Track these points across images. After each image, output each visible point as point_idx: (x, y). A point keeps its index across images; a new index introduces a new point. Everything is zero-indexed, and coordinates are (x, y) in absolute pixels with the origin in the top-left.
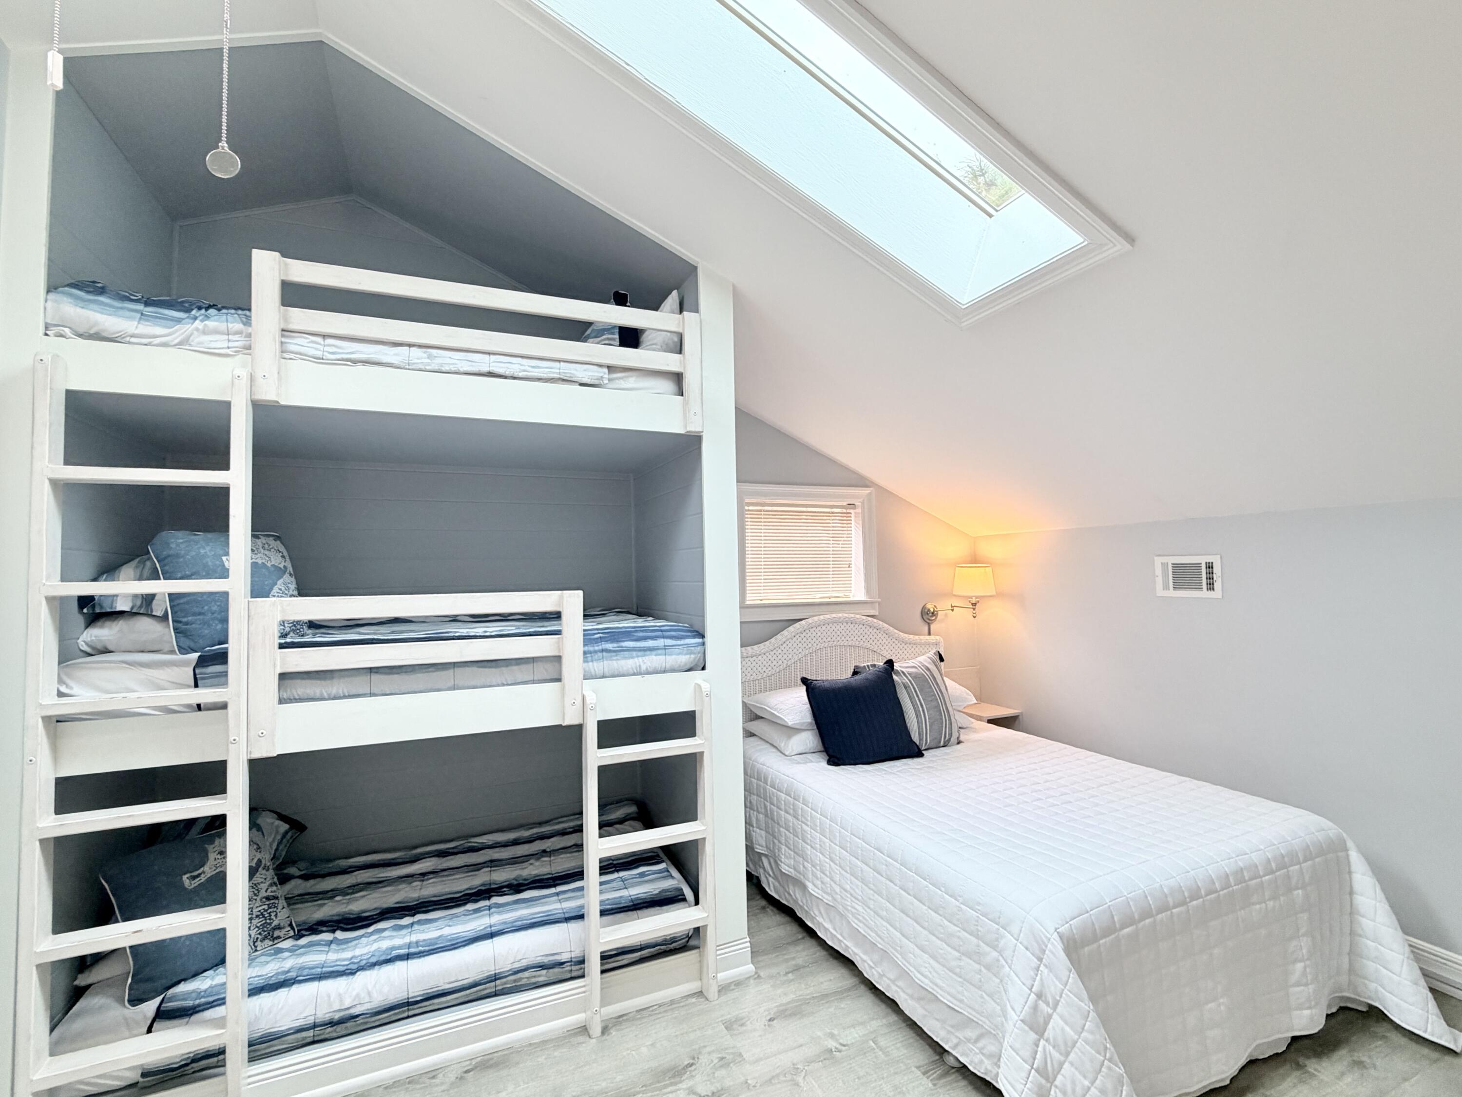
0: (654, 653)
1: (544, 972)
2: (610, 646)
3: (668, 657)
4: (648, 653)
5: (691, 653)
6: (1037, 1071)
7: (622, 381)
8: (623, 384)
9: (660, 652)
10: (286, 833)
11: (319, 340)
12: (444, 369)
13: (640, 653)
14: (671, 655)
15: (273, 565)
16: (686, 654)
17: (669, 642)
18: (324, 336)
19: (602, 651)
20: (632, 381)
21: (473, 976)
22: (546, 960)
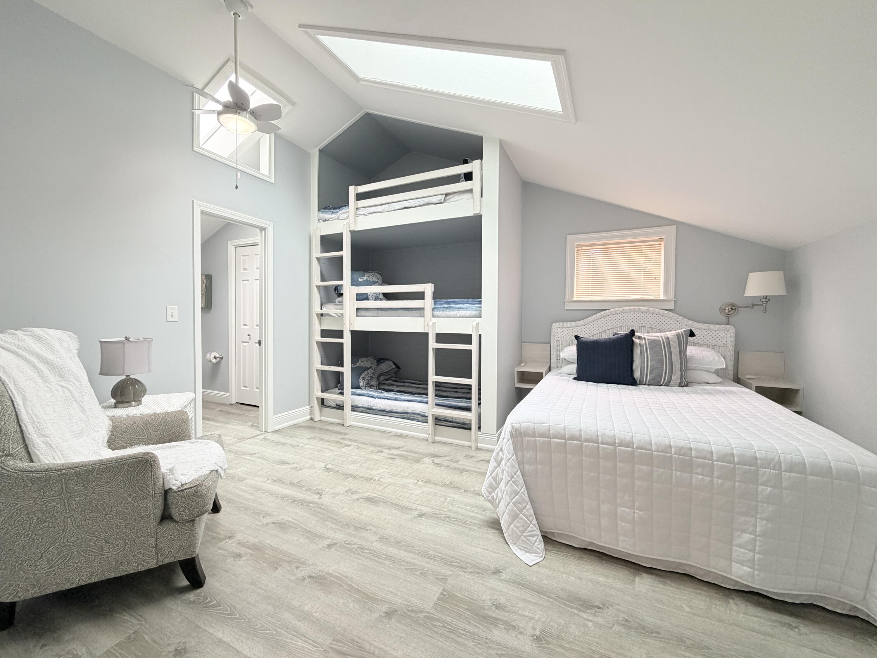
0: (462, 309)
1: (421, 417)
2: (446, 306)
3: (468, 312)
4: (460, 309)
5: (477, 311)
6: (492, 477)
7: (452, 199)
8: (453, 200)
9: (465, 309)
10: (394, 368)
11: (364, 209)
12: (392, 210)
13: (457, 309)
14: (469, 310)
15: (373, 281)
16: (475, 311)
17: (469, 305)
18: (366, 207)
19: (443, 308)
20: (456, 197)
21: (401, 410)
22: (422, 413)
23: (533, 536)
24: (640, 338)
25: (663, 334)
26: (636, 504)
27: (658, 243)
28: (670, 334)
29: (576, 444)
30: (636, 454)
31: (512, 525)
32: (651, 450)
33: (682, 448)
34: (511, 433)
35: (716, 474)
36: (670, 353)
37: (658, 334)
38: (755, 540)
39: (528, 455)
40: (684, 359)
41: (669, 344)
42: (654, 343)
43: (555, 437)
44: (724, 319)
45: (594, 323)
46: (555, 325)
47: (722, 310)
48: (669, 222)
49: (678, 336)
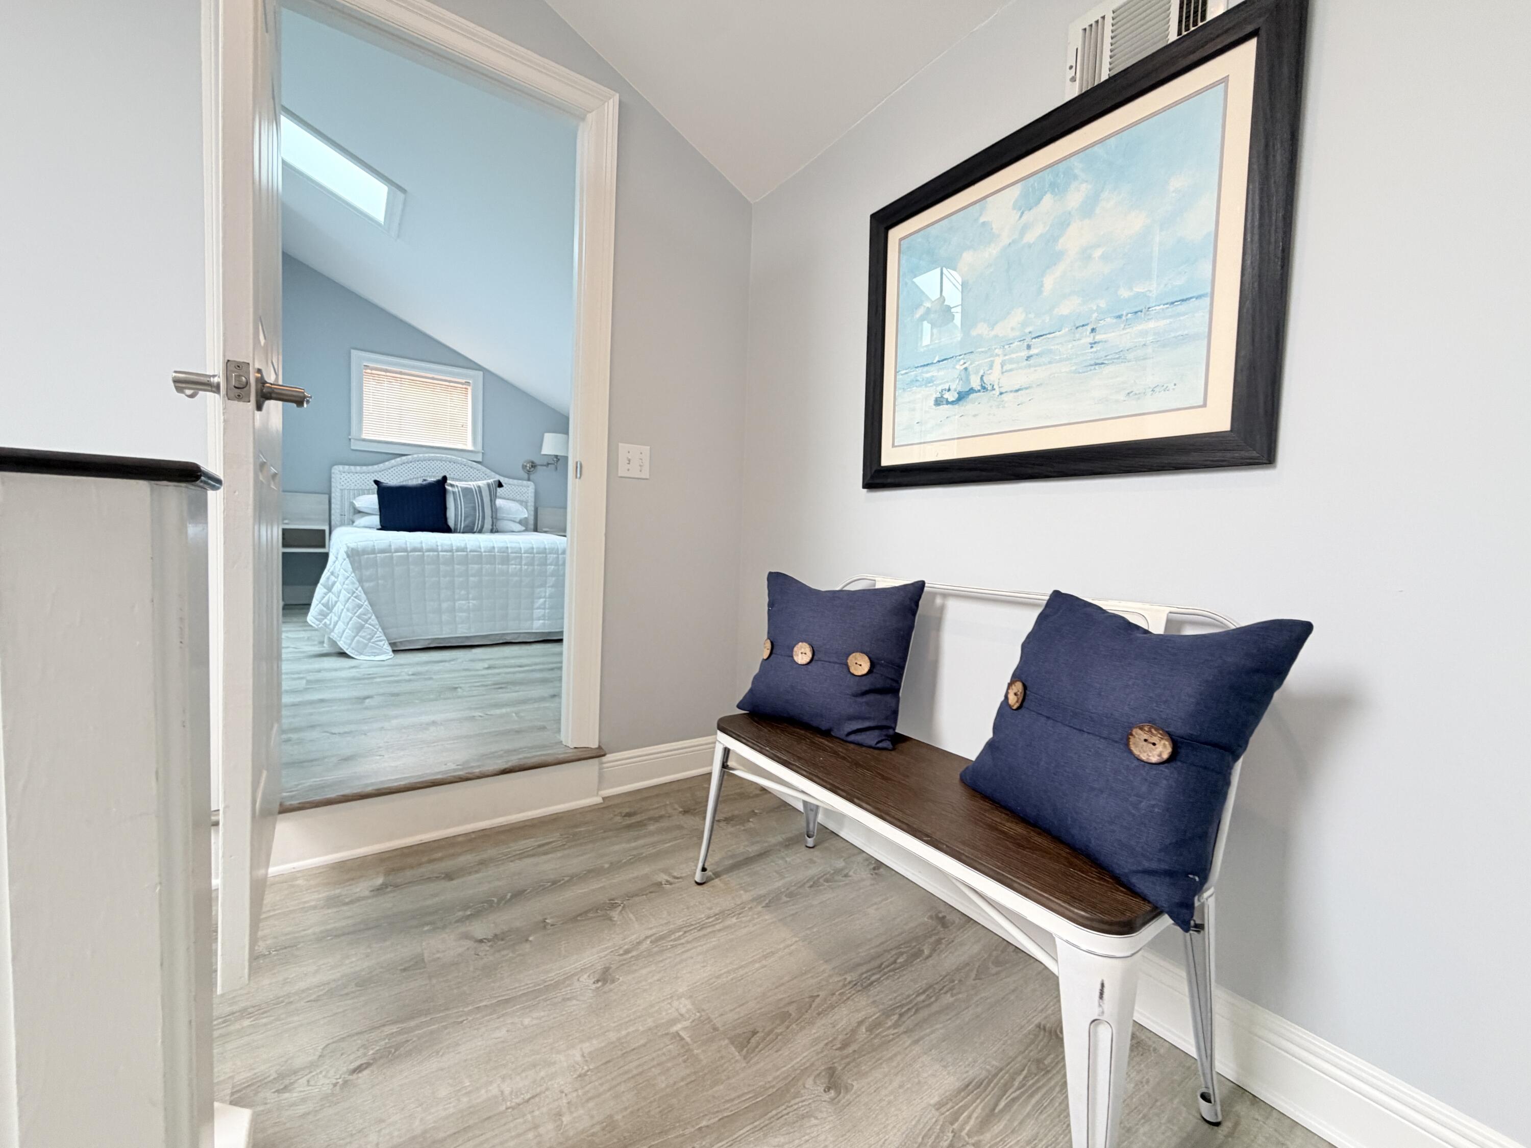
23: (381, 641)
24: (452, 485)
25: (475, 483)
26: (471, 596)
27: (464, 386)
28: (482, 483)
29: (418, 555)
30: (469, 556)
31: (357, 638)
32: (481, 552)
33: (502, 548)
34: (347, 553)
35: (523, 562)
36: (482, 500)
37: (470, 483)
38: (545, 601)
39: (367, 573)
40: (494, 509)
41: (480, 492)
42: (467, 491)
43: (396, 551)
44: (526, 476)
45: (392, 469)
46: (336, 469)
47: (524, 467)
48: (478, 367)
49: (489, 485)
